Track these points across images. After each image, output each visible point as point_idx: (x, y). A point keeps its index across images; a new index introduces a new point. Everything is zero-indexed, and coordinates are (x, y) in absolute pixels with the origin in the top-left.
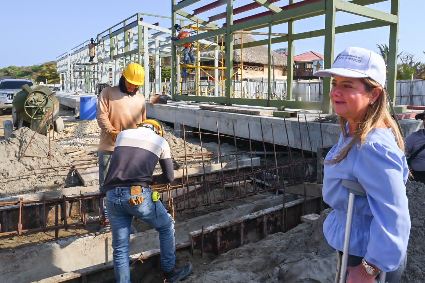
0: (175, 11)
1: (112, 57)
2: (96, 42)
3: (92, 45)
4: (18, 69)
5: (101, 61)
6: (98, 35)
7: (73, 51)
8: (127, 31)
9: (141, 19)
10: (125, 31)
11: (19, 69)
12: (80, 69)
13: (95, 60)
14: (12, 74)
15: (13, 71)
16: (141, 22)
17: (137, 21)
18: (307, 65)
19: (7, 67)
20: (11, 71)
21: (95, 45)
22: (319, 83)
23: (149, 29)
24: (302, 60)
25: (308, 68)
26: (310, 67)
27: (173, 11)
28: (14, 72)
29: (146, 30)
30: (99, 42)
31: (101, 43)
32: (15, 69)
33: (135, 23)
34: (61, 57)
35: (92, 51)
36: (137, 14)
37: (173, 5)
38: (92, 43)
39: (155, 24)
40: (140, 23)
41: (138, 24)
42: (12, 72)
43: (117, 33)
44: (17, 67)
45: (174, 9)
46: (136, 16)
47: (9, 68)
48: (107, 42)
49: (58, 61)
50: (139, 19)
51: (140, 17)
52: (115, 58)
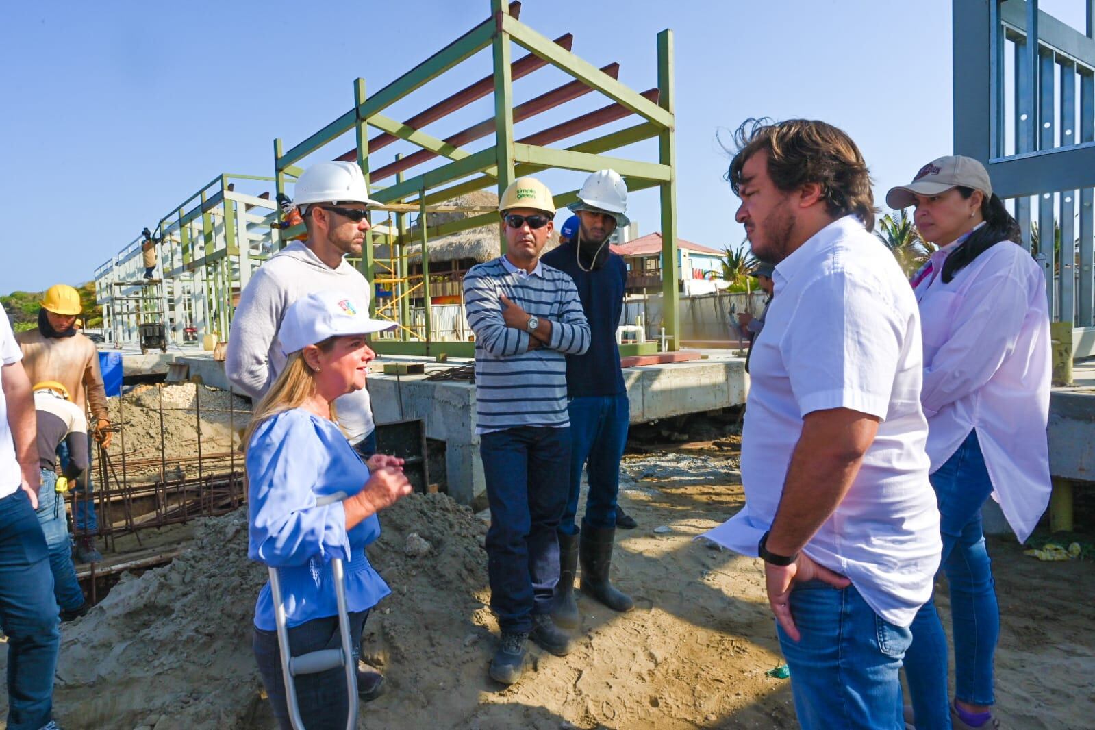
0: (281, 170)
1: (185, 267)
2: (158, 236)
3: (150, 241)
4: (31, 298)
5: (170, 275)
6: (161, 221)
7: (121, 257)
8: (209, 212)
9: (231, 188)
10: (204, 212)
11: (34, 297)
12: (137, 293)
13: (156, 275)
14: (20, 308)
15: (20, 302)
16: (229, 192)
17: (221, 193)
18: (648, 263)
19: (8, 294)
20: (17, 303)
21: (156, 241)
22: (645, 301)
23: (249, 207)
24: (635, 253)
25: (648, 268)
26: (653, 267)
27: (278, 170)
28: (24, 304)
29: (241, 208)
30: (163, 235)
31: (168, 238)
32: (25, 298)
33: (219, 197)
34: (103, 269)
35: (148, 256)
36: (221, 177)
37: (276, 158)
38: (148, 238)
39: (260, 197)
40: (227, 194)
41: (223, 198)
42: (18, 306)
43: (191, 216)
44: (31, 294)
45: (280, 167)
46: (219, 182)
47: (12, 295)
48: (177, 235)
49: (97, 278)
50: (226, 187)
51: (227, 182)
52: (192, 267)
